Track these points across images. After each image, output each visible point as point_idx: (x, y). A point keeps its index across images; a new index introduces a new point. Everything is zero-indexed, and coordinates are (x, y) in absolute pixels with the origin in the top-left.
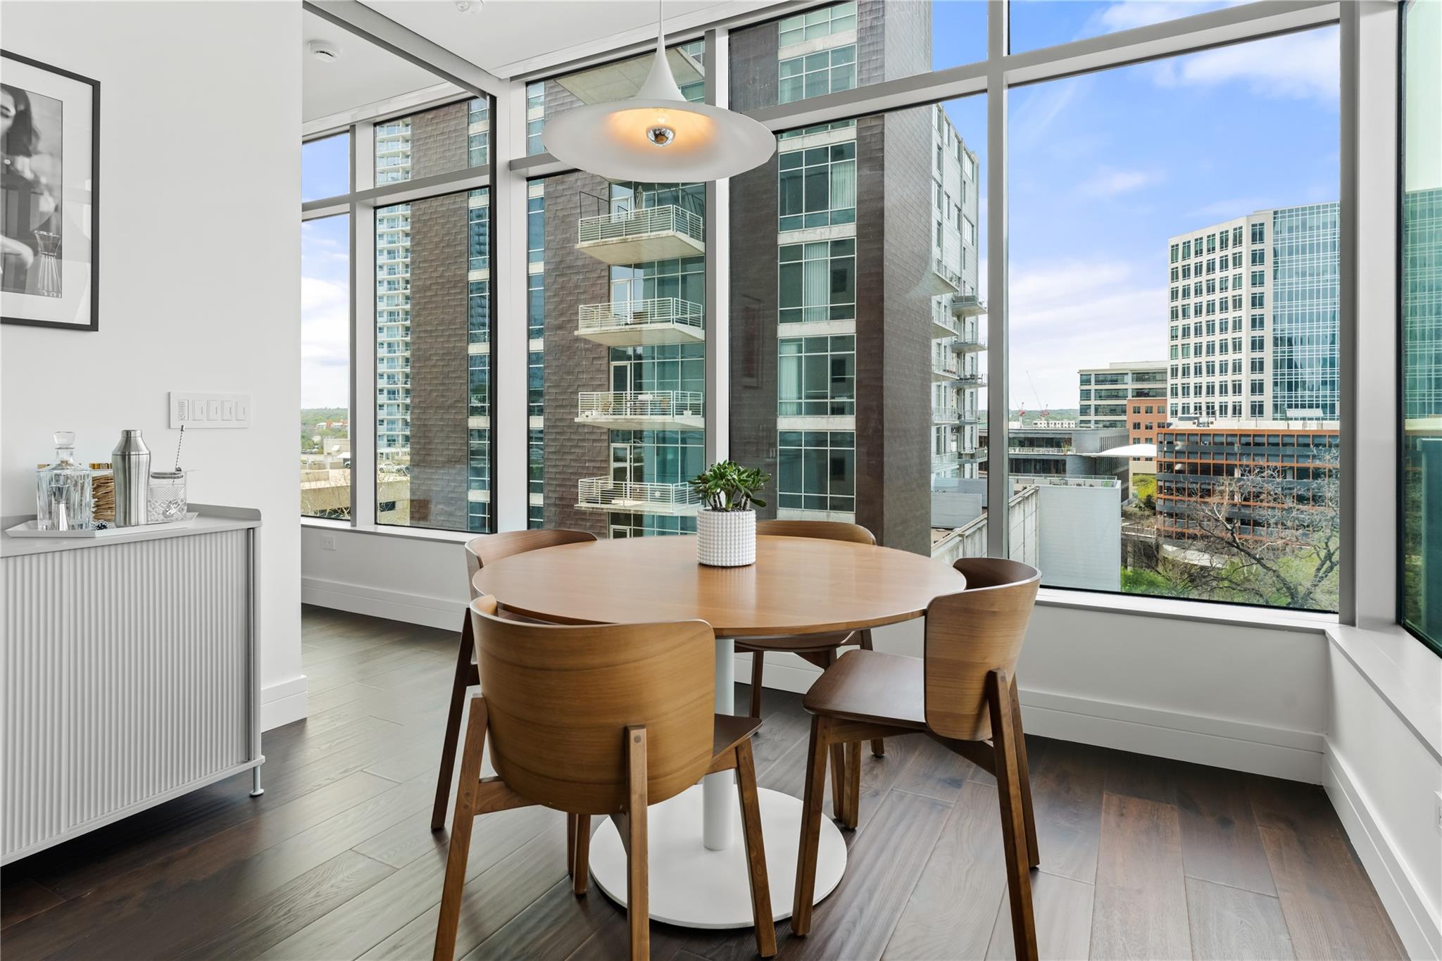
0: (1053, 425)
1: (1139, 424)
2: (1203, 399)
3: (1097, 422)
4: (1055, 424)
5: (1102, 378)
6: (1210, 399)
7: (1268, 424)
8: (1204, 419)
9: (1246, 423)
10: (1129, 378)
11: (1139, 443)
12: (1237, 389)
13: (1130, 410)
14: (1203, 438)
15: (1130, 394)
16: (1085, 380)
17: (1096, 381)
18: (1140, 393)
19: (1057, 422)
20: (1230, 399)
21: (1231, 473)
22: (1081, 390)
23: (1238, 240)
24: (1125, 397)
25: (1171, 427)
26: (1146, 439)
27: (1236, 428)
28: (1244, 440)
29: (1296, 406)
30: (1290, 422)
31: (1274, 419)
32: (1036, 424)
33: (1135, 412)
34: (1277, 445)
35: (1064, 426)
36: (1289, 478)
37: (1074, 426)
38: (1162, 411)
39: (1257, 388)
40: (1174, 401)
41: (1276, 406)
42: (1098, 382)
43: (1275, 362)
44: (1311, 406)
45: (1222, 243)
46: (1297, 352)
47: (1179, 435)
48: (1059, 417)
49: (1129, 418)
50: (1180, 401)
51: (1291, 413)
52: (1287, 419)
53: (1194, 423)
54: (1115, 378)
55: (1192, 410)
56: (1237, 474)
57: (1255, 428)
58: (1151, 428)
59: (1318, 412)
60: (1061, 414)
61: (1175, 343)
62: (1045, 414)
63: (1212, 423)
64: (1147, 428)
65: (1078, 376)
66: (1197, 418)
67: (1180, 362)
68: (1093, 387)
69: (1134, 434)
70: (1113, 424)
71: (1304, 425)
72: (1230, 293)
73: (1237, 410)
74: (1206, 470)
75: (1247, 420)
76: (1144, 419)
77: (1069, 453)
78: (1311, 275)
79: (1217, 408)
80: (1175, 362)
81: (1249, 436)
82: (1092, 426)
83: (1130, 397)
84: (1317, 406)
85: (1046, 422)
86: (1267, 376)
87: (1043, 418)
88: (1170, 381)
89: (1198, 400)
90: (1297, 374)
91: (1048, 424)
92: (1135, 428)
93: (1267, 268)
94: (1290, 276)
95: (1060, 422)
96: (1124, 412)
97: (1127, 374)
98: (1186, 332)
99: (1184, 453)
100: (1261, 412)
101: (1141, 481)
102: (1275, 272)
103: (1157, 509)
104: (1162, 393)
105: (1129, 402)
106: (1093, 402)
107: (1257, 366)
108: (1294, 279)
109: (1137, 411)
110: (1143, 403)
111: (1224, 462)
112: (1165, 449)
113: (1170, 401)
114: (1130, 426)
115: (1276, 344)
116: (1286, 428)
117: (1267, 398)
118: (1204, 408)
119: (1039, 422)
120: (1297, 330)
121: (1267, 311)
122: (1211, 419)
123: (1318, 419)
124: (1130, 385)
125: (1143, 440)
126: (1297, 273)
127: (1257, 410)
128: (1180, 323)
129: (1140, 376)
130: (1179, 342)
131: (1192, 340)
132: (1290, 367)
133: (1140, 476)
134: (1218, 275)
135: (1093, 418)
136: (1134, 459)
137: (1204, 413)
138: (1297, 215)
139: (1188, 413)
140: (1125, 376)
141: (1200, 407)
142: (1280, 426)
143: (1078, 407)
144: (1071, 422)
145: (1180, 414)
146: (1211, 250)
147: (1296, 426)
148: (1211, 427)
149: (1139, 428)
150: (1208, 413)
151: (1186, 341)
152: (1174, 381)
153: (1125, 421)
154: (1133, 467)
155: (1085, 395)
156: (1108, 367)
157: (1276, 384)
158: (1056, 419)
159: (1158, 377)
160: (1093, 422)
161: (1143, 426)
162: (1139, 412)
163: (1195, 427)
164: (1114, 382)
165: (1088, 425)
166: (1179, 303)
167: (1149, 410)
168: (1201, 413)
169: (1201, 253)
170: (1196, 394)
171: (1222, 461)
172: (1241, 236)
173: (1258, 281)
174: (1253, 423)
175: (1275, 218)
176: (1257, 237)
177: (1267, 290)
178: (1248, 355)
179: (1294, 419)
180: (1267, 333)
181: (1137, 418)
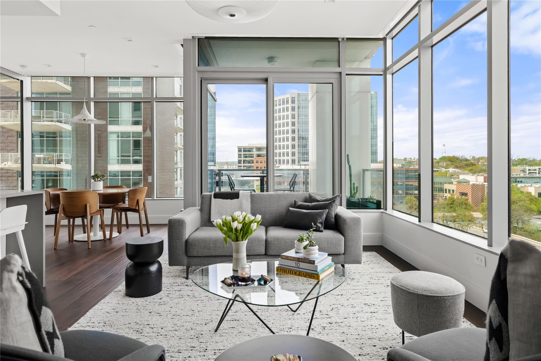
0: (229, 168)
1: (258, 167)
2: (278, 158)
3: (244, 166)
7: (297, 167)
8: (278, 165)
9: (290, 166)
10: (254, 150)
12: (288, 154)
13: (255, 162)
15: (255, 156)
16: (240, 151)
17: (243, 151)
18: (258, 156)
19: (231, 166)
20: (286, 158)
22: (238, 154)
23: (287, 102)
24: (253, 157)
29: (304, 161)
31: (298, 165)
32: (223, 167)
33: (257, 163)
35: (234, 168)
37: (237, 168)
39: (293, 154)
41: (298, 160)
42: (244, 151)
43: (298, 145)
45: (283, 103)
48: (232, 164)
51: (302, 163)
52: (301, 165)
54: (250, 150)
58: (262, 168)
60: (233, 163)
62: (227, 163)
63: (280, 166)
65: (237, 149)
68: (242, 153)
70: (249, 167)
72: (285, 121)
73: (288, 162)
76: (259, 165)
85: (227, 166)
86: (296, 150)
89: (276, 158)
90: (305, 150)
93: (296, 113)
94: (302, 116)
95: (232, 166)
96: (253, 162)
100: (295, 163)
102: (298, 114)
105: (255, 159)
106: (242, 159)
107: (293, 147)
108: (303, 118)
109: (257, 162)
110: (259, 159)
114: (255, 168)
115: (298, 139)
117: (296, 158)
118: (278, 161)
119: (224, 166)
120: (304, 135)
121: (296, 128)
122: (280, 165)
124: (255, 153)
126: (304, 115)
127: (293, 162)
129: (257, 149)
132: (303, 147)
134: (282, 114)
137: (278, 163)
138: (304, 96)
140: (253, 149)
142: (299, 168)
143: (237, 161)
144: (236, 166)
146: (280, 105)
147: (304, 168)
148: (279, 168)
155: (240, 156)
156: (247, 146)
157: (299, 153)
158: (231, 165)
159: (264, 150)
160: (242, 166)
162: (258, 163)
164: (249, 151)
168: (277, 163)
172: (288, 101)
173: (293, 117)
174: (292, 166)
175: (298, 96)
176: (293, 102)
177: (296, 120)
178: (290, 143)
179: (303, 165)
180: (296, 135)
181: (257, 165)
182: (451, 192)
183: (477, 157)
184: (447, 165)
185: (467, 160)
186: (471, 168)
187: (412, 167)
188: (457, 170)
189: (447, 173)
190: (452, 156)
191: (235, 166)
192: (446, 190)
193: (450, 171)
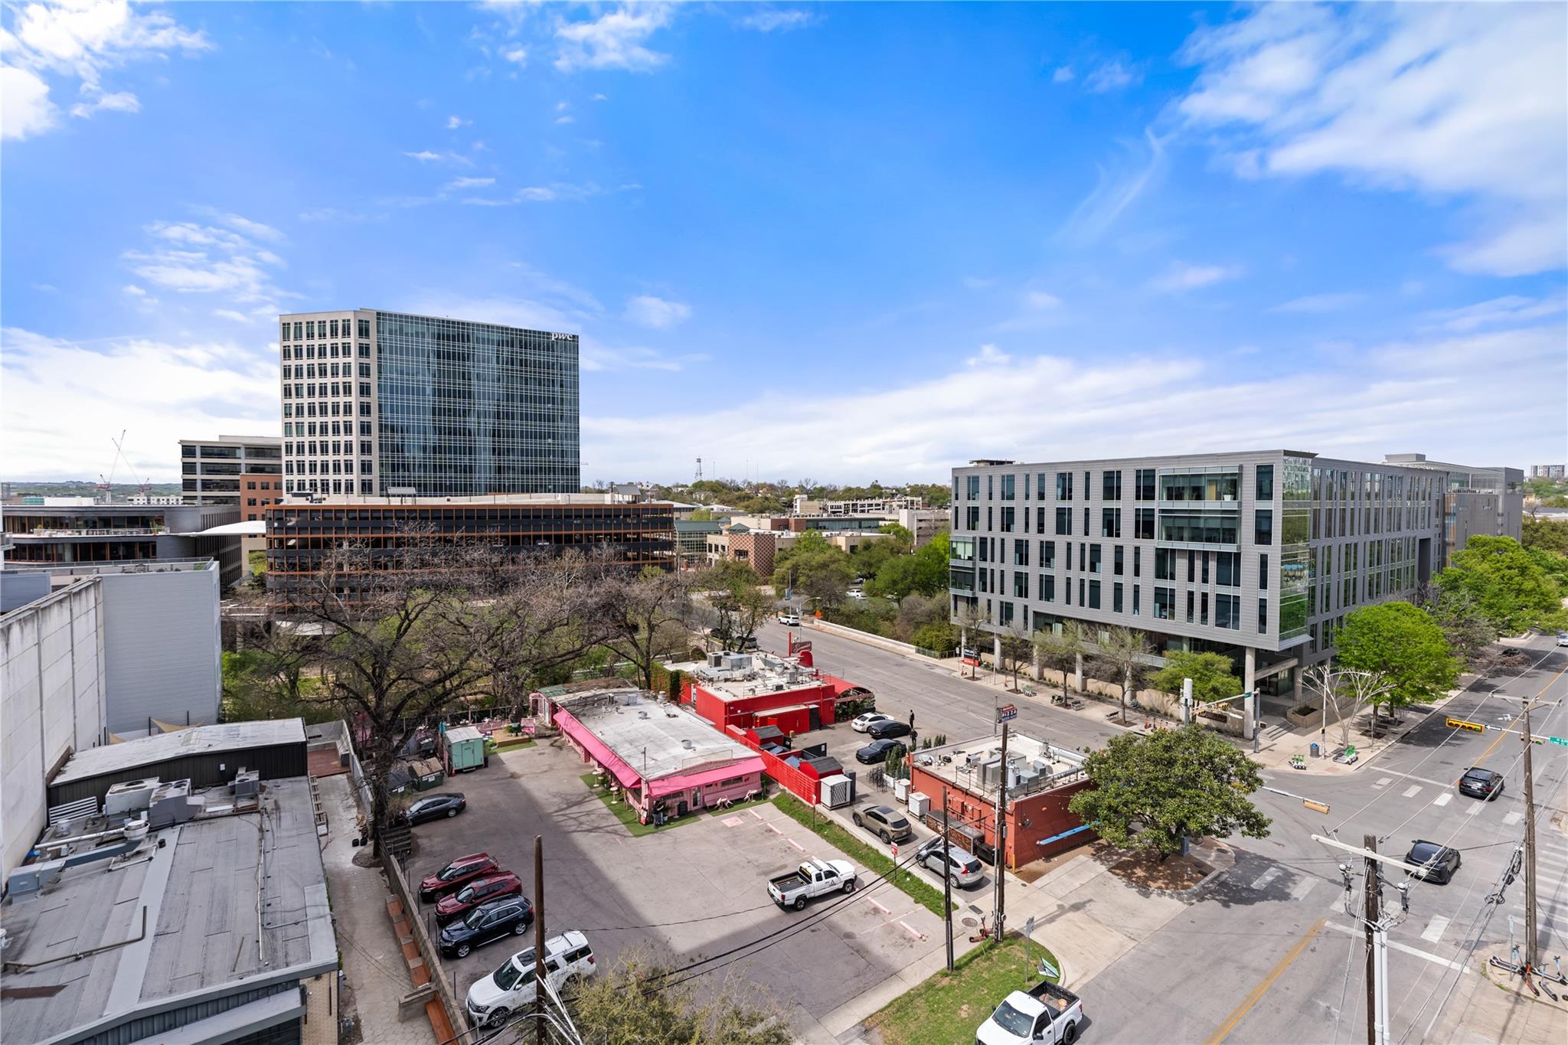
2: (318, 477)
3: (204, 498)
5: (208, 451)
7: (375, 501)
8: (318, 495)
9: (356, 500)
10: (241, 453)
11: (255, 519)
13: (243, 485)
14: (314, 514)
15: (244, 469)
16: (188, 450)
17: (202, 454)
18: (255, 469)
20: (343, 477)
21: (340, 546)
22: (184, 463)
23: (346, 332)
24: (237, 473)
25: (282, 504)
28: (351, 515)
29: (399, 485)
30: (393, 498)
31: (381, 496)
34: (380, 518)
36: (389, 548)
38: (278, 486)
39: (366, 468)
40: (290, 477)
41: (382, 484)
42: (204, 454)
43: (381, 445)
44: (409, 485)
45: (332, 331)
47: (291, 511)
48: (165, 493)
49: (243, 494)
50: (296, 477)
51: (392, 490)
52: (388, 496)
53: (309, 500)
54: (225, 452)
55: (307, 486)
56: (348, 545)
57: (361, 504)
59: (412, 490)
60: (167, 489)
61: (288, 420)
62: (144, 489)
63: (326, 499)
65: (180, 447)
66: (311, 495)
67: (295, 440)
68: (198, 460)
69: (246, 510)
70: (223, 501)
71: (403, 501)
72: (340, 379)
73: (350, 488)
74: (317, 543)
75: (357, 496)
76: (258, 495)
77: (160, 533)
78: (408, 374)
79: (330, 485)
80: (289, 439)
81: (355, 511)
84: (415, 485)
86: (374, 458)
87: (143, 493)
88: (285, 458)
89: (313, 477)
92: (249, 504)
93: (372, 361)
94: (391, 373)
95: (165, 498)
96: (236, 488)
97: (240, 448)
98: (300, 411)
99: (295, 529)
100: (370, 490)
101: (259, 558)
102: (380, 366)
103: (268, 586)
104: (276, 469)
105: (243, 478)
106: (199, 477)
107: (366, 448)
108: (395, 376)
109: (252, 486)
110: (259, 478)
112: (276, 525)
113: (285, 477)
114: (243, 502)
115: (381, 430)
116: (389, 504)
117: (375, 476)
118: (319, 485)
119: (135, 498)
120: (398, 419)
121: (373, 399)
122: (326, 496)
123: (415, 496)
124: (243, 461)
125: (246, 517)
126: (397, 370)
127: (366, 488)
128: (294, 401)
129: (252, 451)
130: (293, 420)
131: (306, 419)
133: (258, 554)
134: (329, 360)
135: (199, 493)
137: (319, 490)
138: (391, 320)
139: (304, 489)
140: (238, 451)
141: (315, 484)
142: (382, 501)
143: (182, 482)
144: (179, 498)
145: (295, 490)
146: (322, 335)
147: (395, 502)
148: (324, 503)
149: (255, 504)
150: (323, 490)
151: (300, 420)
152: (289, 458)
153: (237, 497)
154: (244, 545)
155: (188, 468)
156: (217, 440)
157: (381, 465)
158: (161, 495)
159: (270, 453)
160: (199, 499)
162: (255, 488)
163: (308, 503)
164: (223, 456)
165: (194, 501)
166: (292, 381)
167: (264, 486)
168: (316, 490)
169: (313, 336)
170: (311, 471)
171: (333, 535)
172: (349, 328)
173: (364, 371)
174: (362, 498)
175: (378, 319)
176: (364, 331)
177: (373, 380)
178: (357, 438)
179: (394, 496)
180: (374, 419)
181: (252, 494)
182: (720, 549)
183: (754, 483)
185: (739, 489)
186: (746, 503)
187: (646, 502)
188: (726, 508)
191: (175, 498)
192: (710, 546)
193: (715, 510)
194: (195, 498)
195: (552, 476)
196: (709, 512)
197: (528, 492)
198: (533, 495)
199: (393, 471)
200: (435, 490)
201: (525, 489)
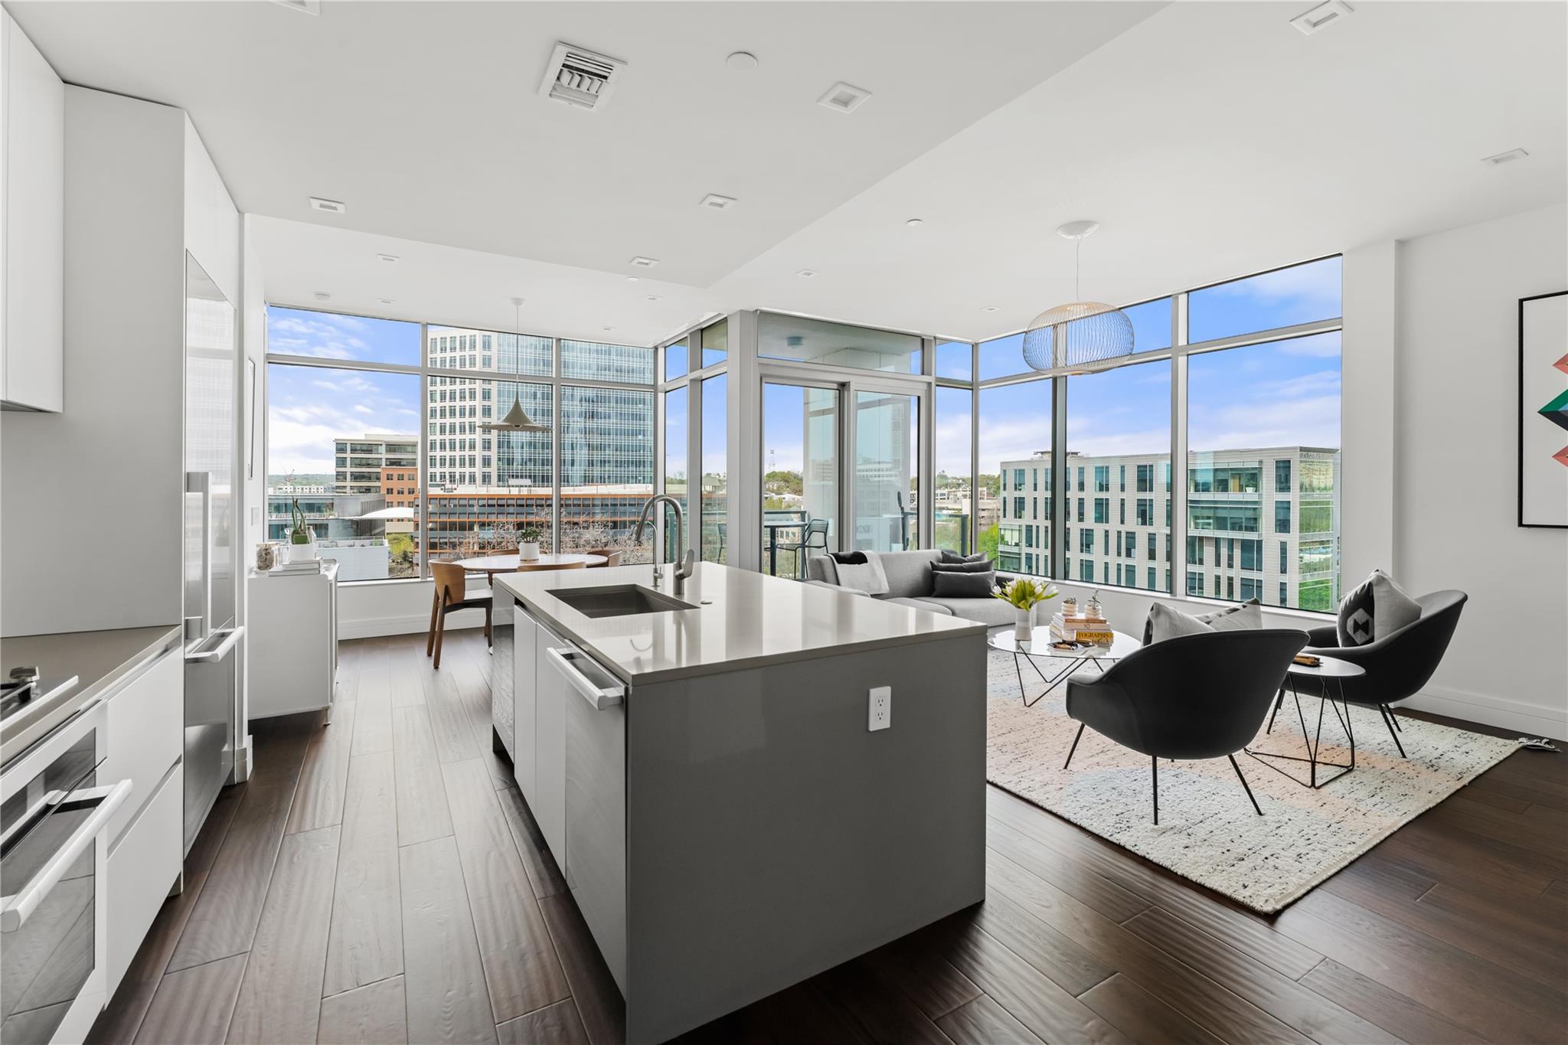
0: (300, 490)
1: (392, 489)
2: (447, 470)
3: (352, 488)
4: (302, 489)
5: (356, 447)
6: (452, 470)
7: (496, 490)
8: (448, 486)
9: (479, 489)
10: (383, 449)
11: (392, 506)
12: (472, 462)
13: (383, 477)
14: (448, 502)
15: (384, 463)
16: (341, 447)
17: (351, 450)
18: (393, 463)
20: (467, 470)
22: (337, 458)
23: (473, 345)
24: (379, 466)
26: (399, 502)
27: (474, 493)
28: (480, 502)
29: (515, 477)
30: (511, 488)
31: (498, 486)
33: (388, 479)
34: (503, 505)
35: (312, 491)
37: (331, 492)
38: (413, 478)
39: (487, 462)
41: (500, 476)
42: (353, 451)
43: (499, 443)
44: (522, 477)
46: (513, 436)
49: (383, 484)
50: (429, 470)
51: (512, 482)
52: (509, 486)
53: (442, 489)
54: (369, 448)
55: (438, 478)
56: (476, 528)
57: (486, 493)
58: (403, 493)
59: (528, 482)
60: (318, 480)
63: (455, 489)
64: (399, 493)
65: (334, 444)
66: (443, 485)
67: (428, 438)
68: (348, 455)
69: (389, 498)
70: (368, 490)
71: (519, 491)
73: (473, 479)
74: (453, 526)
75: (479, 486)
76: (395, 484)
79: (457, 477)
82: (348, 490)
83: (384, 466)
84: (530, 477)
85: (292, 487)
86: (493, 454)
87: (289, 483)
89: (443, 470)
90: (513, 453)
91: (295, 489)
92: (388, 493)
95: (307, 487)
96: (378, 479)
97: (381, 445)
98: (433, 414)
99: (436, 514)
100: (491, 481)
101: (399, 540)
104: (413, 463)
105: (383, 470)
106: (349, 469)
107: (486, 445)
109: (389, 478)
110: (395, 471)
111: (467, 520)
114: (384, 491)
116: (508, 493)
117: (493, 470)
118: (447, 477)
119: (283, 487)
121: (493, 403)
122: (455, 486)
123: (530, 486)
124: (383, 455)
125: (395, 503)
127: (486, 479)
129: (392, 447)
132: (508, 447)
133: (394, 536)
135: (349, 483)
136: (388, 521)
137: (448, 481)
139: (436, 481)
140: (380, 447)
141: (445, 476)
142: (504, 491)
143: (335, 473)
144: (326, 488)
147: (515, 491)
148: (455, 492)
149: (392, 493)
150: (451, 481)
151: (433, 421)
153: (380, 487)
154: (389, 528)
155: (341, 462)
156: (363, 438)
157: (499, 459)
159: (409, 449)
160: (348, 488)
161: (395, 491)
162: (392, 479)
163: (442, 492)
164: (370, 451)
165: (344, 491)
167: (401, 478)
168: (445, 481)
169: (446, 350)
170: (441, 465)
171: (464, 519)
172: (475, 343)
174: (485, 488)
176: (487, 345)
177: (493, 387)
178: (480, 436)
179: (513, 486)
180: (493, 420)
181: (390, 484)
182: (790, 534)
184: (779, 488)
188: (797, 497)
189: (781, 502)
190: (786, 472)
193: (787, 499)
194: (345, 487)
195: (642, 469)
196: (781, 501)
197: (621, 482)
198: (627, 485)
199: (509, 464)
200: (543, 481)
201: (619, 480)
